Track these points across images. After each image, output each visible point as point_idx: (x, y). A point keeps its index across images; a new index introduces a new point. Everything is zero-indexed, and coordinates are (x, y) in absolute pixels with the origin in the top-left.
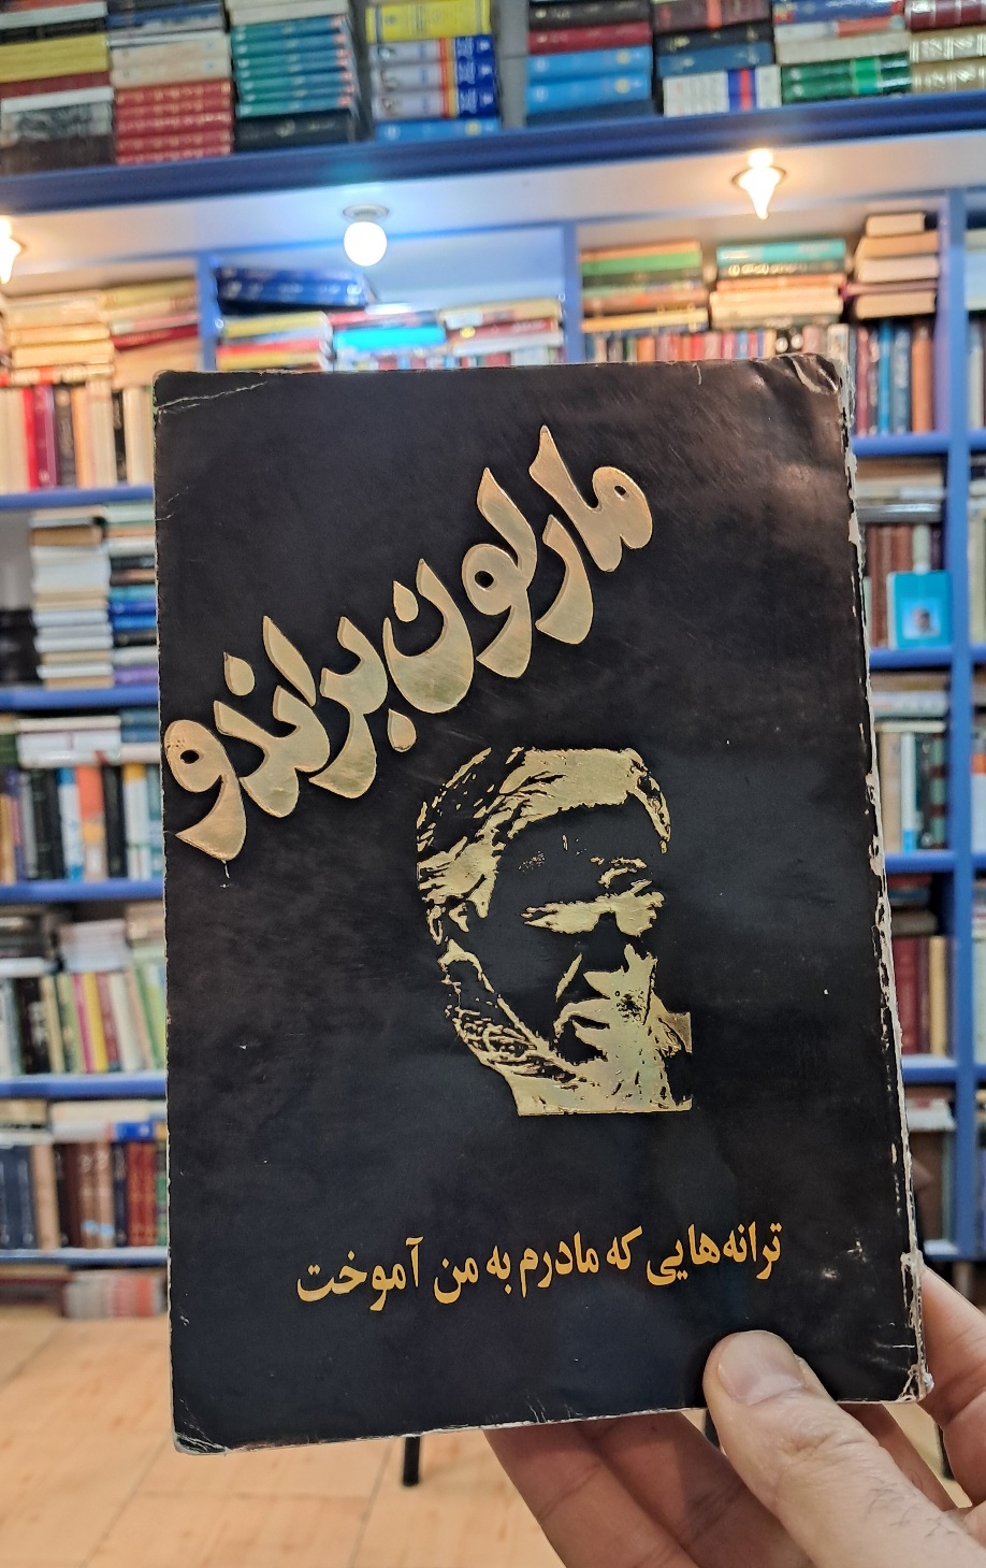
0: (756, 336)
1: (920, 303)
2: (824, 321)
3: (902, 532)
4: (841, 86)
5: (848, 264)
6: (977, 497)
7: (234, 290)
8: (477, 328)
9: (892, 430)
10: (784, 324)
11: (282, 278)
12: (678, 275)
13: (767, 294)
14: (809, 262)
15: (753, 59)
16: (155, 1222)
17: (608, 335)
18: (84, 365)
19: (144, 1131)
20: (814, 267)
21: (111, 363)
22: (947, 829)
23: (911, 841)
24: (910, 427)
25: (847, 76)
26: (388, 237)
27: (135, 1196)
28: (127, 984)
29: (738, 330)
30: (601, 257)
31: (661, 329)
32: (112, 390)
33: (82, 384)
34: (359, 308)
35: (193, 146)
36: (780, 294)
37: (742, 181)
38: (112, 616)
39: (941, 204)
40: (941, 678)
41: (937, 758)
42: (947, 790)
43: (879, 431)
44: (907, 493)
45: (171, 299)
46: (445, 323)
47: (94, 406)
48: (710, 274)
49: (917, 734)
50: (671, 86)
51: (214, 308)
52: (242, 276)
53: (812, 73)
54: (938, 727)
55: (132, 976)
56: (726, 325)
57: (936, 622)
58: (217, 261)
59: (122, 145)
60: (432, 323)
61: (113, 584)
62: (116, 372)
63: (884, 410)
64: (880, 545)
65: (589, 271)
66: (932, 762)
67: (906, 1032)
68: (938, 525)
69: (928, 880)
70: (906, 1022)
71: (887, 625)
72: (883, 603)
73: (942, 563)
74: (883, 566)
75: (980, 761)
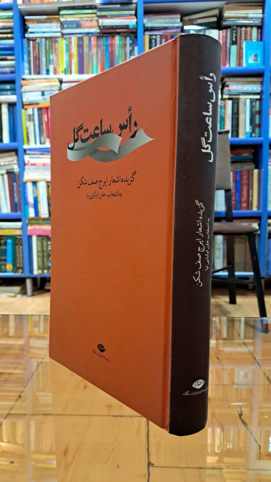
3: (249, 29)
22: (260, 131)
23: (249, 135)
40: (260, 79)
42: (260, 119)
44: (250, 15)
49: (251, 99)
54: (258, 97)
57: (259, 59)
64: (241, 34)
66: (256, 109)
67: (245, 202)
68: (260, 28)
69: (253, 151)
70: (244, 199)
71: (242, 60)
72: (241, 53)
73: (261, 40)
74: (242, 41)
75: (270, 111)
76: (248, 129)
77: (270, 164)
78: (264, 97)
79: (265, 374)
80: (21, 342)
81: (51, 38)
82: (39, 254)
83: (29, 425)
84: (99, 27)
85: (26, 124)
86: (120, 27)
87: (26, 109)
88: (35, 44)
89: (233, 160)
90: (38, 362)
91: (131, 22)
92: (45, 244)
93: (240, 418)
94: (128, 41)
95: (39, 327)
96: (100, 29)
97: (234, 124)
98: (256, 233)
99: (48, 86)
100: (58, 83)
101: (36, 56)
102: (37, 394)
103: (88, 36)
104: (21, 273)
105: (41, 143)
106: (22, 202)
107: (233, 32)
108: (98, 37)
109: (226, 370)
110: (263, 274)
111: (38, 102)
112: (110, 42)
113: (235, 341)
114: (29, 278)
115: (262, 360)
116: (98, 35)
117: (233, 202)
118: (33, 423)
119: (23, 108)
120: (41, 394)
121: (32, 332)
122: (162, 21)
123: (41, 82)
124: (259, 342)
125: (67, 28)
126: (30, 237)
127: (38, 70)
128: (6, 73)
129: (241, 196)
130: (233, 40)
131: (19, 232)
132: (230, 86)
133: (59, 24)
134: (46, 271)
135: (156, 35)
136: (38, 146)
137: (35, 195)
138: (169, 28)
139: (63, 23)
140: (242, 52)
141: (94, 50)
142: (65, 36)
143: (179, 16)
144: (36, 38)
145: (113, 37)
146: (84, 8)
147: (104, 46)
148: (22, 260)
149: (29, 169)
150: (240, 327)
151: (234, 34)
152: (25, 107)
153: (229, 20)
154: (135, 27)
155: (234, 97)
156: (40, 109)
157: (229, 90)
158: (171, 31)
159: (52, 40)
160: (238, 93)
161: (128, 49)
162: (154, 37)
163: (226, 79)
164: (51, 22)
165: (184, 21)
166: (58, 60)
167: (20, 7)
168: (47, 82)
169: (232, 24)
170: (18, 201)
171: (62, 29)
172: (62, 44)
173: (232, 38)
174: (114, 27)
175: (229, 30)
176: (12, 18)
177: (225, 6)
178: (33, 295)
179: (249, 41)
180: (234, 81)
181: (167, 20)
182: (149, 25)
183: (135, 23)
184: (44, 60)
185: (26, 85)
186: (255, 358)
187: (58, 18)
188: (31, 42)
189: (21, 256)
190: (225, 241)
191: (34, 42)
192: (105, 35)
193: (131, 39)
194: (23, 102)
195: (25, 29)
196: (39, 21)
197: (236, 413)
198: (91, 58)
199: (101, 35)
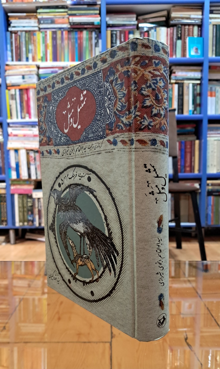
3: (191, 27)
6: (211, 18)
22: (201, 110)
23: (192, 112)
40: (200, 68)
42: (201, 100)
44: (192, 16)
49: (193, 84)
54: (198, 82)
57: (199, 51)
64: (185, 31)
66: (197, 92)
67: (188, 166)
68: (200, 26)
69: (195, 125)
70: (188, 164)
71: (186, 52)
72: (185, 47)
73: (201, 36)
74: (186, 37)
75: (209, 93)
76: (191, 107)
77: (208, 135)
78: (203, 82)
79: (205, 305)
80: (5, 282)
81: (30, 31)
82: (21, 209)
83: (12, 351)
84: (70, 23)
85: (10, 102)
86: (87, 24)
87: (9, 90)
88: (17, 36)
89: (179, 133)
90: (20, 299)
91: (96, 20)
92: (25, 201)
93: (186, 342)
94: (94, 35)
95: (21, 270)
96: (70, 25)
97: (180, 104)
98: (197, 191)
99: (28, 71)
100: (35, 69)
101: (17, 46)
102: (19, 324)
103: (61, 30)
104: (6, 225)
105: (22, 118)
106: (6, 166)
107: (178, 30)
108: (69, 31)
109: (174, 302)
110: (203, 224)
111: (19, 84)
112: (79, 36)
113: (182, 279)
114: (11, 229)
115: (203, 294)
116: (69, 30)
117: (179, 167)
118: (16, 349)
119: (7, 89)
120: (23, 324)
121: (15, 274)
122: (122, 19)
123: (21, 68)
124: (200, 279)
125: (44, 23)
126: (12, 196)
127: (19, 57)
129: (185, 162)
130: (178, 36)
131: (3, 191)
132: (176, 73)
133: (37, 21)
134: (26, 224)
135: (116, 31)
136: (20, 120)
137: (17, 161)
138: (127, 25)
139: (40, 19)
140: (186, 45)
141: (66, 42)
142: (41, 30)
143: (135, 16)
144: (18, 31)
145: (81, 31)
146: (57, 7)
147: (74, 38)
148: (6, 214)
149: (12, 139)
150: (185, 267)
151: (179, 31)
152: (9, 88)
153: (175, 19)
154: (99, 24)
155: (180, 82)
156: (21, 90)
157: (176, 76)
158: (129, 27)
159: (31, 33)
160: (183, 78)
161: (94, 41)
162: (115, 32)
163: (173, 68)
164: (30, 18)
165: (139, 20)
166: (35, 50)
167: (4, 5)
168: (26, 67)
169: (178, 23)
170: (2, 165)
171: (39, 24)
172: (39, 36)
173: (178, 34)
174: (82, 24)
175: (175, 28)
177: (172, 8)
178: (15, 243)
179: (191, 37)
180: (179, 69)
181: (125, 19)
182: (111, 22)
183: (99, 21)
184: (24, 49)
185: (9, 70)
186: (197, 293)
187: (36, 15)
188: (13, 35)
189: (6, 211)
190: (173, 198)
191: (16, 35)
192: (75, 30)
193: (96, 34)
194: (6, 84)
195: (8, 24)
196: (20, 18)
197: (183, 336)
198: (63, 49)
199: (72, 30)
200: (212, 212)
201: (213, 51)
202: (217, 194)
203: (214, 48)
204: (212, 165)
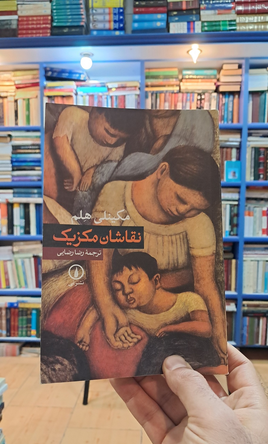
0: (192, 94)
1: (236, 88)
2: (211, 92)
3: (229, 150)
4: (217, 28)
5: (218, 77)
6: (249, 141)
7: (50, 74)
8: (116, 88)
9: (227, 122)
10: (200, 92)
11: (63, 71)
12: (171, 77)
13: (196, 84)
14: (207, 75)
15: (194, 19)
16: (18, 330)
17: (152, 92)
18: (7, 92)
19: (15, 305)
20: (208, 77)
21: (15, 92)
22: (237, 230)
23: (228, 233)
24: (232, 122)
25: (219, 25)
26: (93, 62)
27: (12, 323)
28: (12, 264)
29: (187, 93)
30: (151, 71)
31: (167, 91)
32: (15, 99)
33: (6, 97)
34: (84, 81)
35: (40, 33)
36: (199, 84)
37: (190, 52)
38: (12, 162)
39: (243, 62)
40: (237, 190)
41: (235, 211)
42: (238, 220)
43: (224, 122)
44: (231, 139)
45: (32, 75)
46: (108, 86)
47: (10, 103)
48: (180, 77)
49: (230, 205)
50: (172, 25)
51: (44, 78)
52: (52, 70)
53: (210, 24)
54: (236, 203)
55: (13, 262)
56: (184, 91)
57: (237, 175)
58: (45, 65)
59: (20, 32)
60: (104, 86)
61: (13, 153)
62: (16, 95)
63: (226, 117)
64: (223, 153)
65: (147, 74)
66: (234, 213)
68: (239, 148)
69: (232, 244)
73: (239, 159)
74: (223, 160)
75: (247, 213)
76: (228, 228)
77: (244, 259)
78: (241, 203)
128: (34, 181)
176: (40, 137)
179: (229, 160)
200: (248, 333)
201: (251, 173)
202: (252, 315)
203: (253, 170)
204: (248, 286)
